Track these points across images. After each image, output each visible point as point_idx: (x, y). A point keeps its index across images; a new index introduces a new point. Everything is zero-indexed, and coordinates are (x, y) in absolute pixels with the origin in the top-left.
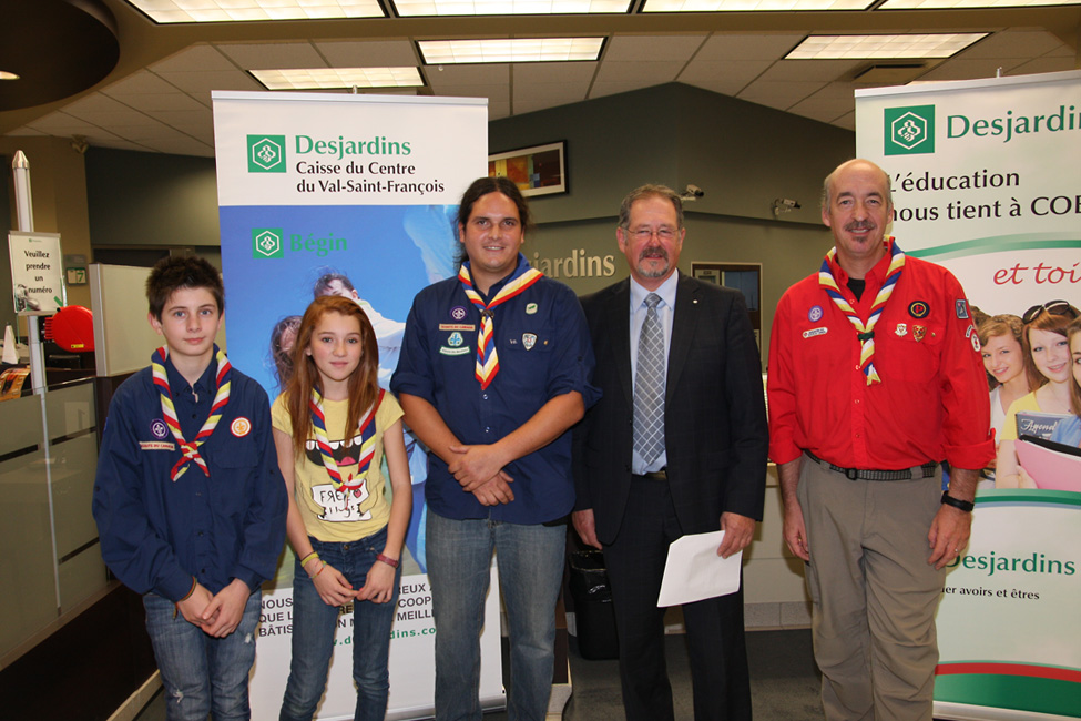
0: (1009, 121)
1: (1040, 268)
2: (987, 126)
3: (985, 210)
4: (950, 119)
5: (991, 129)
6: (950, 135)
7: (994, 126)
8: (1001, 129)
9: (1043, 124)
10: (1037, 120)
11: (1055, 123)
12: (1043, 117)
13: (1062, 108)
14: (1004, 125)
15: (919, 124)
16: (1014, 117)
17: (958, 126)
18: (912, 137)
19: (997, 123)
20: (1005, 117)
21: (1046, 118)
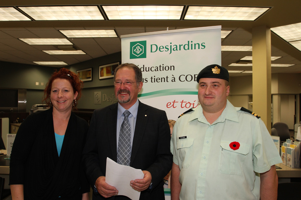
0: (171, 46)
1: (182, 102)
2: (163, 48)
3: (163, 79)
4: (151, 45)
5: (165, 49)
6: (151, 52)
7: (166, 48)
8: (168, 49)
9: (182, 47)
10: (180, 46)
11: (186, 47)
12: (182, 45)
13: (189, 42)
14: (169, 48)
15: (141, 47)
16: (172, 45)
17: (154, 48)
18: (139, 52)
19: (167, 47)
20: (169, 45)
21: (183, 45)
